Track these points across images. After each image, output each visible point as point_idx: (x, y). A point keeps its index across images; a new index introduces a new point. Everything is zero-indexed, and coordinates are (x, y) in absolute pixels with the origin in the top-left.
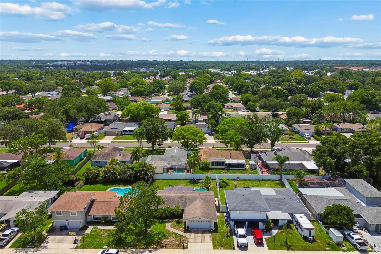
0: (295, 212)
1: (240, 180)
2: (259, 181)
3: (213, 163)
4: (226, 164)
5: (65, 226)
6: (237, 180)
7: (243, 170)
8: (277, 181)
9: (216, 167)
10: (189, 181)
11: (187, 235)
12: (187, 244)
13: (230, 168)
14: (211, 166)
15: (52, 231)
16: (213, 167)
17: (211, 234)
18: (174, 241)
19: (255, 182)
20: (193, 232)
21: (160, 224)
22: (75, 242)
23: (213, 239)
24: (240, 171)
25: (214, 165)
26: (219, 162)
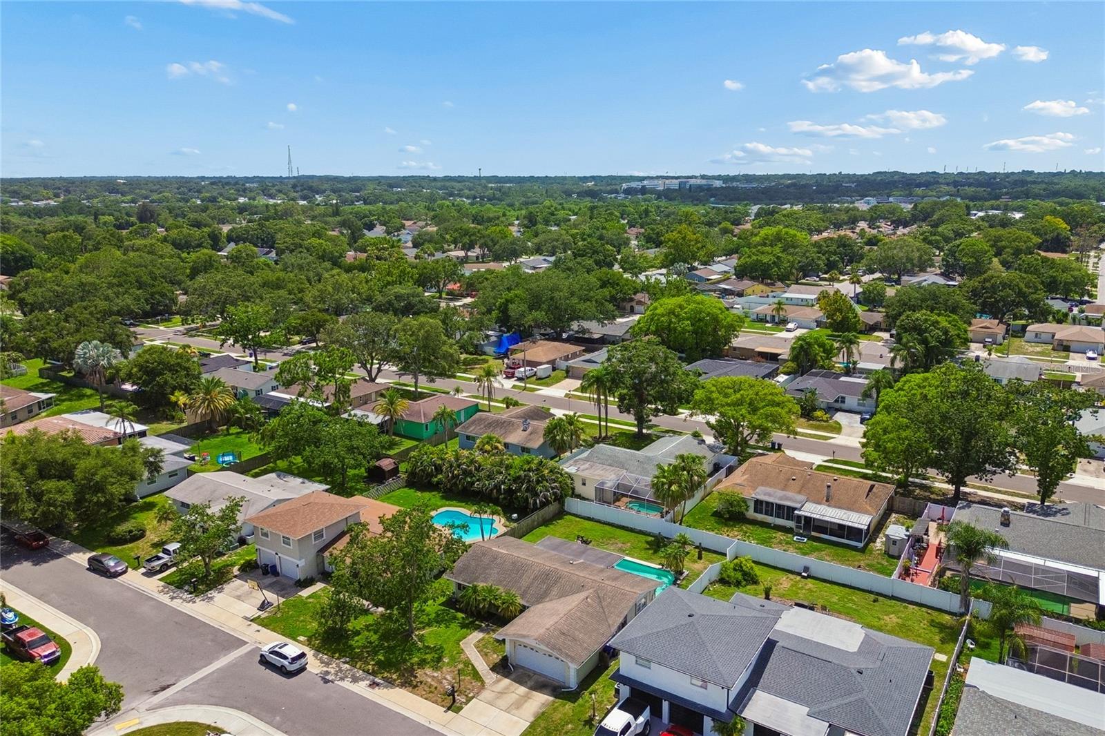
0: (852, 728)
1: (809, 577)
2: (872, 597)
3: (759, 505)
4: (799, 517)
5: (274, 567)
6: (799, 574)
7: (855, 548)
8: (948, 617)
9: (769, 519)
10: (651, 539)
11: (489, 677)
12: (469, 700)
13: (813, 533)
14: (751, 513)
15: (249, 569)
16: (760, 517)
17: (551, 698)
18: (444, 681)
19: (857, 597)
20: (513, 676)
21: (459, 628)
22: (263, 607)
23: (543, 713)
24: (840, 551)
25: (761, 513)
26: (779, 507)
